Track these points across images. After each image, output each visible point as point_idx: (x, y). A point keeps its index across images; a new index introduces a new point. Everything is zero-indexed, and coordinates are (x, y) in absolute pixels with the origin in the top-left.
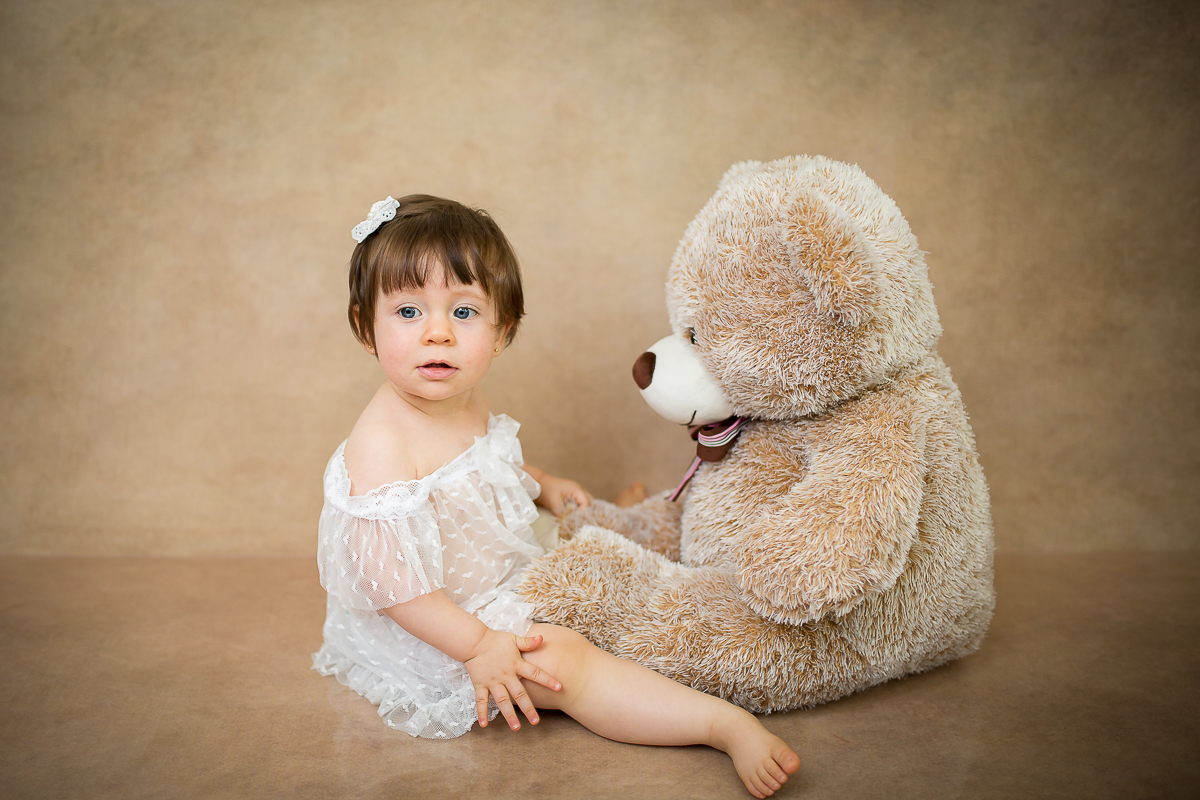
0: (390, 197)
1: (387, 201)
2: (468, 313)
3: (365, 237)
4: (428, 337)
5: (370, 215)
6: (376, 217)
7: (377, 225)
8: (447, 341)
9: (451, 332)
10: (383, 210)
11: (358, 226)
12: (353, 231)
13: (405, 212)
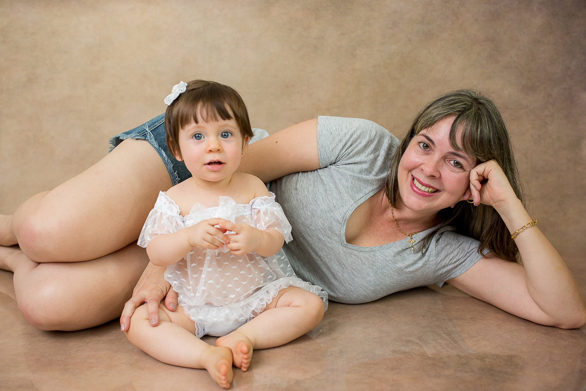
0: (182, 82)
1: (180, 83)
2: (228, 135)
3: (172, 101)
4: (209, 149)
5: (173, 91)
6: (177, 91)
7: (177, 95)
8: (219, 150)
9: (220, 145)
10: (180, 88)
11: (167, 97)
12: (165, 100)
13: (190, 88)
